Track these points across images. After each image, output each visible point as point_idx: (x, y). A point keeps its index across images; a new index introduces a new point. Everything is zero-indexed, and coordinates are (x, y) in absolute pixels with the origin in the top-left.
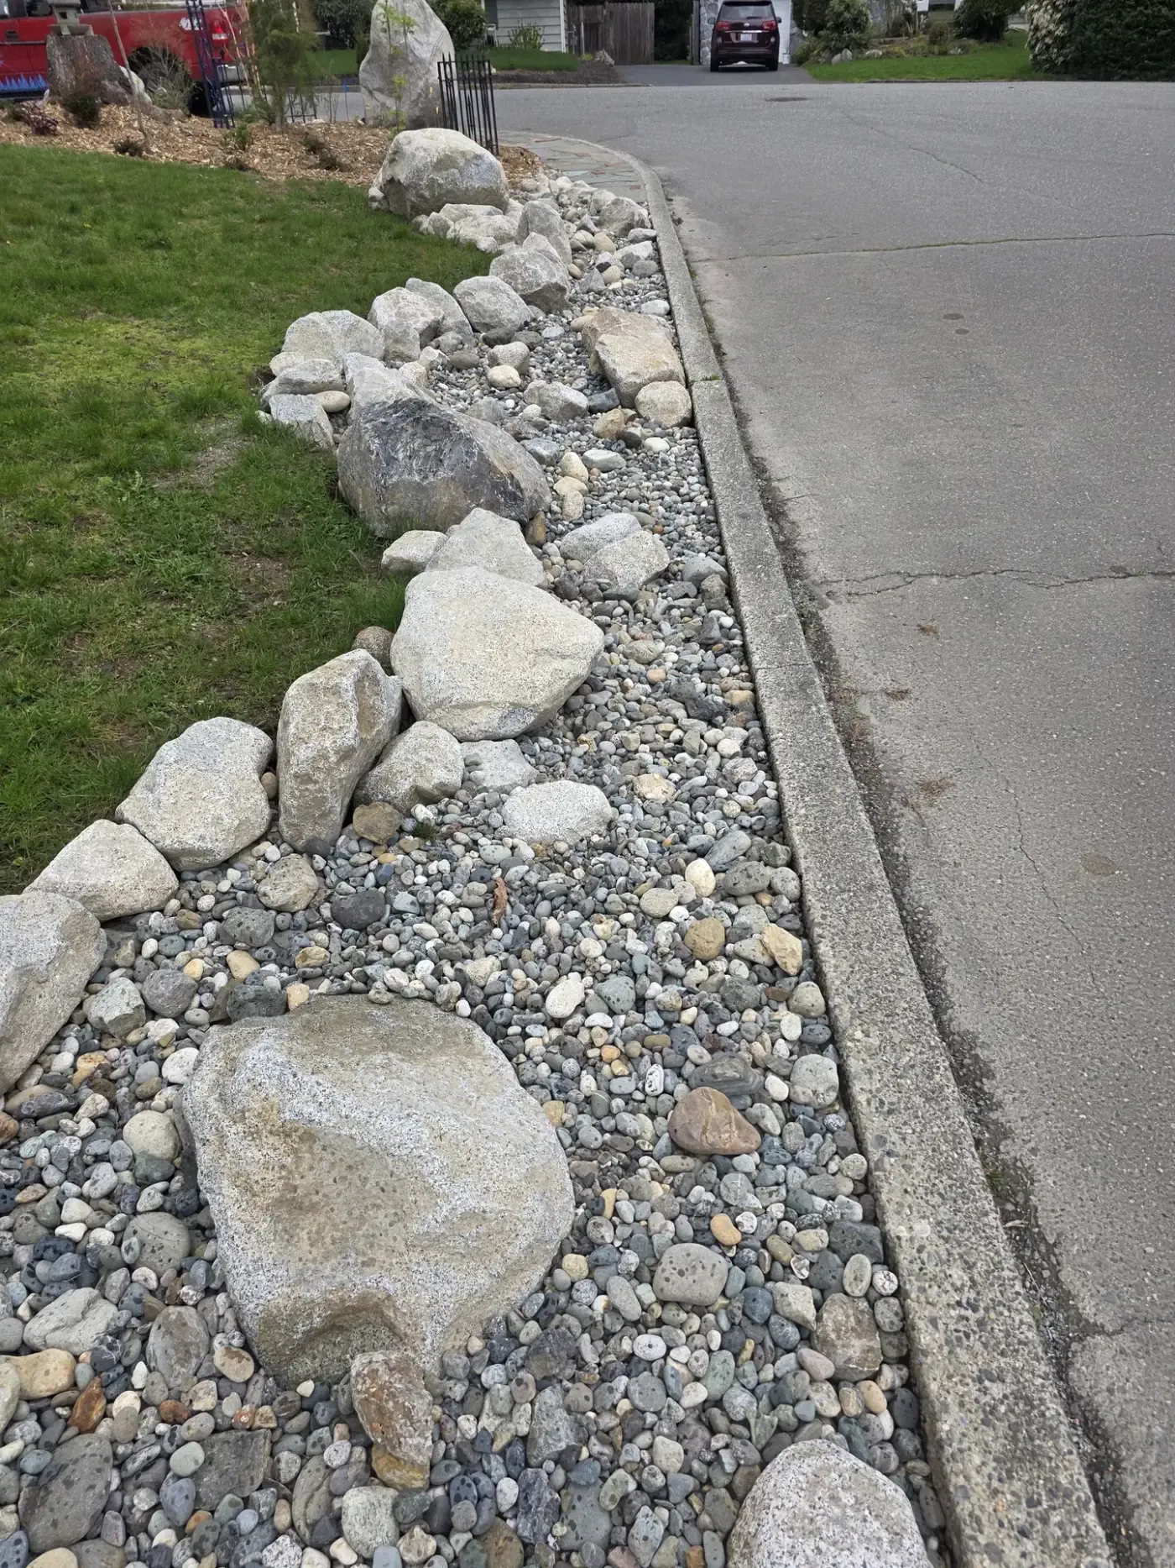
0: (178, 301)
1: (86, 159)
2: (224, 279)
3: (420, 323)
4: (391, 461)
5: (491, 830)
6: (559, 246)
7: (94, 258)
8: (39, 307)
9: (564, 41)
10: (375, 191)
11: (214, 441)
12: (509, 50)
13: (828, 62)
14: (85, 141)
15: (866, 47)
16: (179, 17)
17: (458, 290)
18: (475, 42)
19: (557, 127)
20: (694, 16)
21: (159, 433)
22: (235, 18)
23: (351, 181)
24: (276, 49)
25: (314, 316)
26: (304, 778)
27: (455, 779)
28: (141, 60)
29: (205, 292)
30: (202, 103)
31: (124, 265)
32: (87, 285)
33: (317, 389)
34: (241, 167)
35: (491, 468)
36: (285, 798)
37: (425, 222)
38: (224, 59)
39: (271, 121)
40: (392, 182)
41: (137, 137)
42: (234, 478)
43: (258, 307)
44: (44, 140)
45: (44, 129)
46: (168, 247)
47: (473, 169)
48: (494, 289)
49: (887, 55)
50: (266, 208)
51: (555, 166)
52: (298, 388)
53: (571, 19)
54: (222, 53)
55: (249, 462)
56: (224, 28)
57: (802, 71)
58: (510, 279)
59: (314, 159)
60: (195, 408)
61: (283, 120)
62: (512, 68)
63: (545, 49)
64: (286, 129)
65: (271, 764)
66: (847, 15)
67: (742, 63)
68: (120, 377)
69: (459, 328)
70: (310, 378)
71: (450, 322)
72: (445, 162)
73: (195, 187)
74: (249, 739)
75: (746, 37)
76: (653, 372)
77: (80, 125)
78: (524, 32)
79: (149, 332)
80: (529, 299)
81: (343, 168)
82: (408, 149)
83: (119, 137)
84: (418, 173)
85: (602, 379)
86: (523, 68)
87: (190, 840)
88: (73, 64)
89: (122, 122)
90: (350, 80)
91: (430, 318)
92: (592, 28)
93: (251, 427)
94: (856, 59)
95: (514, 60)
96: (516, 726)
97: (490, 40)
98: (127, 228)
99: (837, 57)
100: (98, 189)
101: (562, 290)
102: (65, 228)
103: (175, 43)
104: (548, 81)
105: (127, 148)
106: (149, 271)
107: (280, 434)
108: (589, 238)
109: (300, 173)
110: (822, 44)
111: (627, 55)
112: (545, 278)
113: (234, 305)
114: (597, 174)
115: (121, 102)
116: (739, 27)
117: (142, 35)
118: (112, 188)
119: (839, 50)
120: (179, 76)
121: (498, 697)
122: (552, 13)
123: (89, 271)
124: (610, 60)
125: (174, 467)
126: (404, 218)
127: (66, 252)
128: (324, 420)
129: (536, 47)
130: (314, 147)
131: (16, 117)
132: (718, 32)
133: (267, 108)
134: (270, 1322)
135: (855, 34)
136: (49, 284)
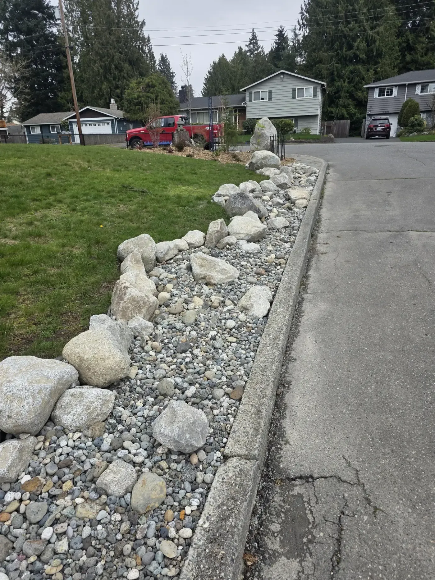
0: (197, 183)
1: (179, 158)
2: (207, 180)
3: (250, 189)
4: (235, 203)
5: (239, 249)
6: (289, 176)
7: (180, 175)
8: (170, 183)
9: (318, 131)
10: (247, 165)
11: (202, 204)
12: (300, 134)
13: (408, 136)
14: (179, 154)
15: (423, 131)
16: (206, 127)
17: (260, 183)
18: (290, 132)
19: (304, 153)
20: (363, 124)
21: (191, 202)
22: (220, 126)
23: (242, 164)
24: (229, 134)
25: (226, 185)
26: (210, 234)
27: (235, 242)
28: (196, 136)
29: (203, 182)
30: (208, 147)
31: (187, 177)
32: (179, 180)
33: (224, 196)
34: (216, 160)
35: (255, 206)
36: (207, 238)
37: (258, 171)
38: (216, 137)
39: (225, 151)
40: (251, 163)
41: (192, 153)
42: (205, 209)
43: (214, 185)
44: (170, 154)
45: (170, 152)
46: (197, 174)
47: (272, 160)
48: (269, 183)
49: (430, 134)
50: (220, 168)
51: (300, 161)
52: (220, 195)
53: (322, 125)
54: (215, 135)
55: (207, 207)
56: (217, 129)
57: (398, 139)
58: (274, 181)
59: (234, 159)
60: (199, 199)
61: (228, 150)
62: (299, 139)
63: (312, 134)
64: (228, 153)
65: (205, 237)
66: (416, 122)
67: (377, 137)
68: (185, 194)
69: (259, 191)
70: (223, 194)
71: (257, 189)
72: (265, 158)
73: (204, 164)
74: (203, 234)
75: (379, 129)
76: (300, 197)
77: (179, 151)
78: (306, 129)
79: (191, 188)
80: (278, 186)
81: (240, 161)
82: (256, 155)
83: (187, 154)
84: (258, 160)
85: (289, 199)
86: (303, 139)
87: (192, 241)
88: (180, 138)
89: (188, 150)
90: (248, 142)
91: (252, 188)
92: (329, 127)
93: (209, 202)
94: (418, 135)
95: (301, 137)
96: (247, 238)
97: (295, 132)
98: (188, 170)
99: (411, 135)
100: (183, 163)
101: (287, 184)
102: (175, 170)
103: (204, 133)
104: (309, 142)
105: (189, 156)
106: (192, 178)
107: (215, 203)
108: (300, 175)
109: (229, 162)
110: (407, 131)
111: (340, 135)
112: (282, 181)
113: (209, 184)
114: (310, 163)
115: (189, 146)
116: (377, 126)
117: (197, 131)
118: (185, 163)
119: (412, 132)
120: (204, 140)
121: (245, 232)
122: (315, 124)
123: (180, 177)
124: (333, 136)
125: (193, 207)
126: (254, 171)
127: (175, 174)
128: (224, 201)
129: (309, 133)
130: (235, 156)
131: (165, 149)
132: (369, 128)
133: (224, 148)
134: (197, 275)
135: (418, 128)
136: (172, 179)
